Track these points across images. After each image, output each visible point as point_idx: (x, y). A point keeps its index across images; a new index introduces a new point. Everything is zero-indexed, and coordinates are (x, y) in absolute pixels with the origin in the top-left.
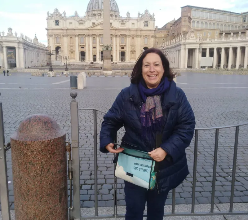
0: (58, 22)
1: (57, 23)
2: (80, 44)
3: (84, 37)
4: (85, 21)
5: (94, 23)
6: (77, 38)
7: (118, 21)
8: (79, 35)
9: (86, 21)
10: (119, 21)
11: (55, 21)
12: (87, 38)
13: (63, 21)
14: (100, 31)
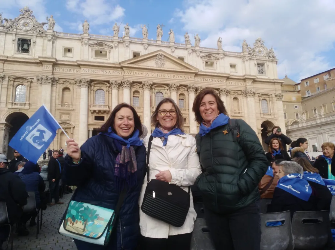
0: (29, 46)
1: (25, 47)
2: (94, 106)
3: (105, 89)
4: (112, 48)
5: (136, 55)
6: (84, 90)
7: (198, 56)
8: (91, 83)
9: (116, 47)
10: (202, 54)
11: (19, 40)
12: (114, 91)
13: (46, 41)
14: (155, 74)
